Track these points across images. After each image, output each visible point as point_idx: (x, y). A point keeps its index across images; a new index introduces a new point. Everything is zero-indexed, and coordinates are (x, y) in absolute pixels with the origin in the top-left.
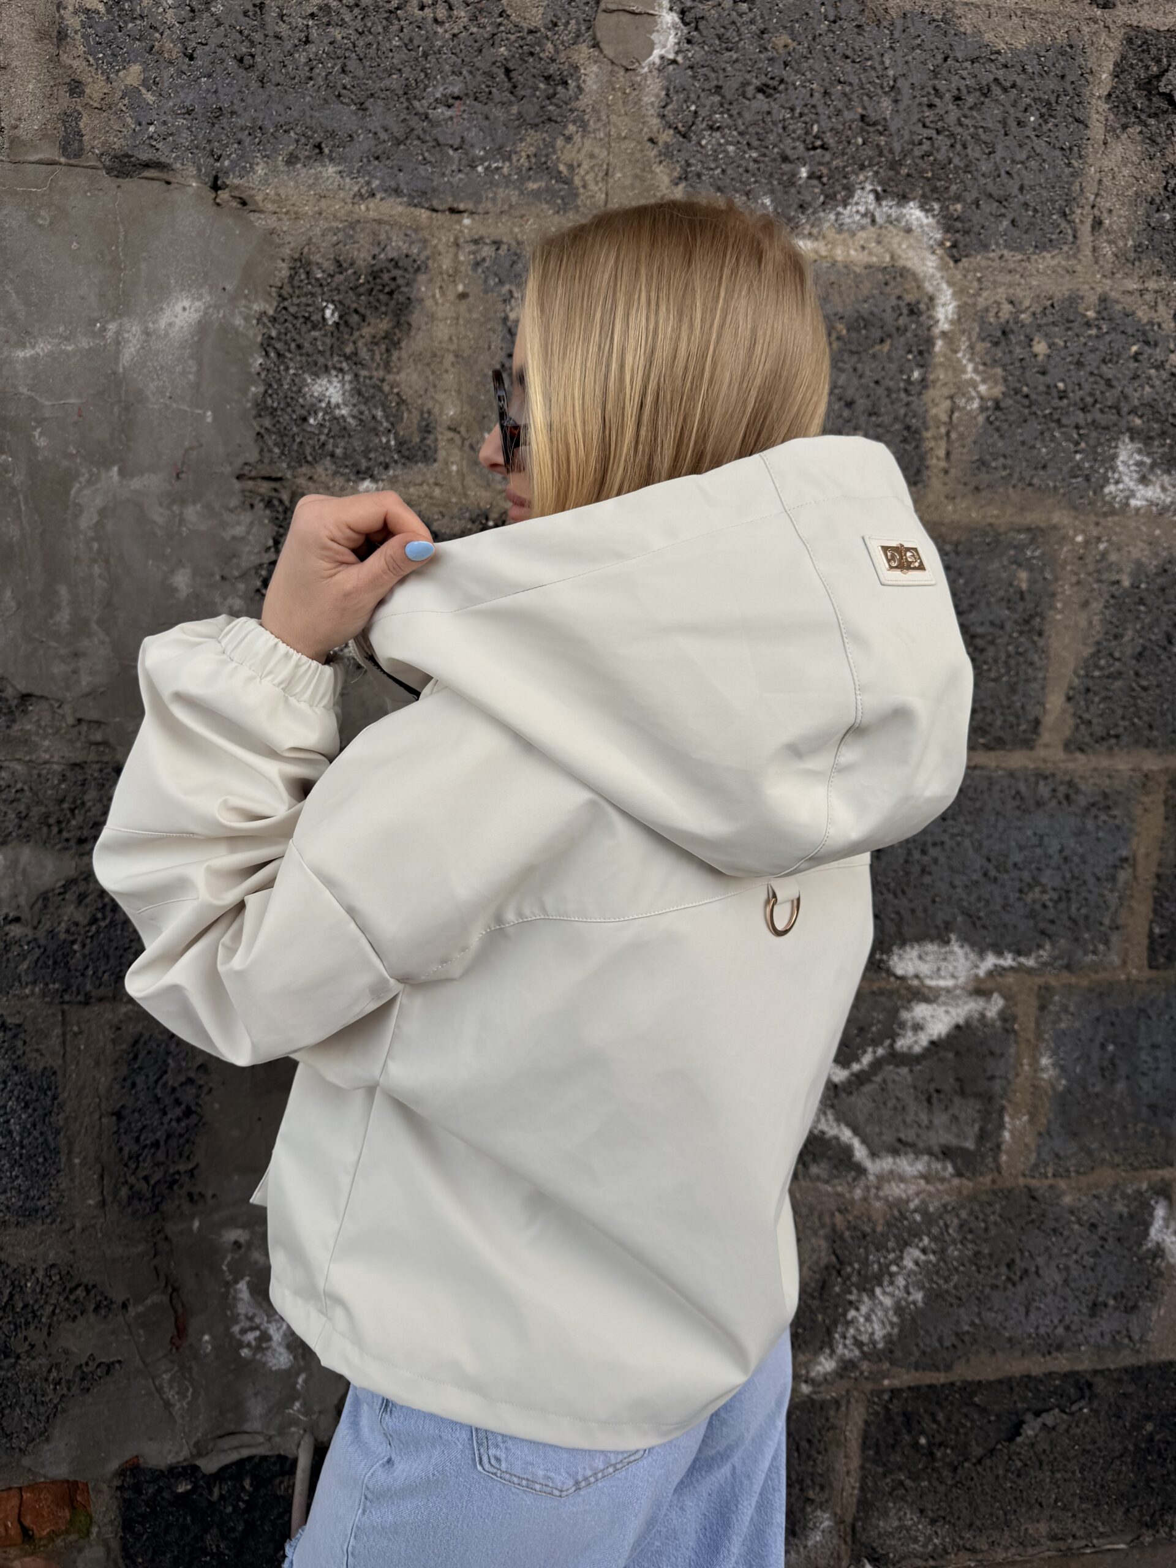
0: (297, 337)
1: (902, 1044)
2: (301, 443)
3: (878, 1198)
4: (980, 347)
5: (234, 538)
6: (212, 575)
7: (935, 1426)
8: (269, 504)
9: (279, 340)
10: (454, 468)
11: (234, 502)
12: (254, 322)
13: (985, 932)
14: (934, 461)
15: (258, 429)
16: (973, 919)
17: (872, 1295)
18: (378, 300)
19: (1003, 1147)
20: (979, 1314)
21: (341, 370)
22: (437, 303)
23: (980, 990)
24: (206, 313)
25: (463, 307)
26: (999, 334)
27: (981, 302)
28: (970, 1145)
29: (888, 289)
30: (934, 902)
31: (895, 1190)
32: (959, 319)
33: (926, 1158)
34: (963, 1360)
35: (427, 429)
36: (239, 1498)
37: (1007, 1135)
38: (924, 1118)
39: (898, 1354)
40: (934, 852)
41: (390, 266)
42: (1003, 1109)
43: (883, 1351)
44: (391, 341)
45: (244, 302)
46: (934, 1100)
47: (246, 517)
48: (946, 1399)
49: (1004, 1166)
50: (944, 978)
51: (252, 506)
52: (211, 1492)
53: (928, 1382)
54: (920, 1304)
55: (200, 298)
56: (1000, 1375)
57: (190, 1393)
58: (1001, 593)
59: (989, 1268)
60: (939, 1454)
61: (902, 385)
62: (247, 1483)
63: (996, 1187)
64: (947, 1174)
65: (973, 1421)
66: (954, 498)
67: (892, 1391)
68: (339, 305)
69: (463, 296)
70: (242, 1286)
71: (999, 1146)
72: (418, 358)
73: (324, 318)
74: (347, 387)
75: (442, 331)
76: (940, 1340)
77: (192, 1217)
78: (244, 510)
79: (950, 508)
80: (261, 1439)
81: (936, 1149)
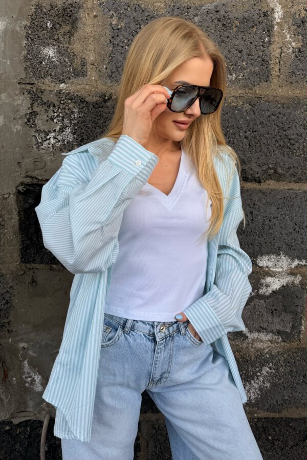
0: (38, 33)
1: (261, 291)
2: (40, 71)
3: (252, 347)
4: (293, 28)
5: (18, 105)
6: (11, 117)
7: (275, 433)
8: (29, 93)
9: (32, 34)
10: (93, 78)
11: (17, 92)
12: (23, 28)
13: (294, 252)
14: (274, 72)
15: (25, 66)
16: (290, 247)
17: (250, 383)
18: (66, 19)
19: (302, 332)
20: (292, 393)
21: (53, 44)
22: (86, 19)
23: (292, 273)
24: (7, 26)
25: (96, 20)
26: (300, 22)
27: (293, 10)
28: (288, 330)
29: (255, 7)
30: (274, 240)
31: (259, 345)
32: (284, 17)
33: (271, 334)
34: (286, 410)
35: (84, 65)
36: (26, 434)
37: (303, 327)
38: (270, 319)
39: (260, 405)
40: (274, 221)
41: (70, 6)
42: (301, 318)
43: (254, 403)
44: (71, 34)
45: (19, 21)
46: (274, 313)
47: (22, 97)
48: (280, 423)
49: (302, 339)
50: (278, 268)
51: (24, 93)
52: (16, 431)
53: (272, 417)
54: (269, 388)
55: (5, 20)
56: (299, 416)
57: (9, 397)
58: (301, 123)
59: (296, 377)
60: (276, 443)
61: (261, 44)
62: (28, 429)
63: (298, 347)
64: (279, 341)
65: (289, 432)
66: (282, 86)
67: (258, 418)
68: (52, 21)
69: (96, 16)
70: (26, 362)
71: (300, 332)
72: (79, 39)
73: (47, 26)
74: (56, 50)
75: (89, 29)
76: (277, 401)
77: (9, 337)
78: (21, 95)
79: (280, 90)
80: (33, 414)
81: (275, 331)
